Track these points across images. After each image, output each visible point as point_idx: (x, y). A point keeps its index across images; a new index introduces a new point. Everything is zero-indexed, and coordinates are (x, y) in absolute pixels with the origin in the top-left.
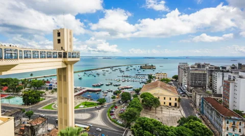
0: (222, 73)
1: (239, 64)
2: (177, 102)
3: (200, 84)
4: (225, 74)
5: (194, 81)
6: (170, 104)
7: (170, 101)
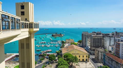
0: (109, 38)
1: (116, 32)
2: (87, 58)
3: (98, 45)
4: (111, 38)
5: (95, 44)
6: (83, 60)
7: (83, 58)
